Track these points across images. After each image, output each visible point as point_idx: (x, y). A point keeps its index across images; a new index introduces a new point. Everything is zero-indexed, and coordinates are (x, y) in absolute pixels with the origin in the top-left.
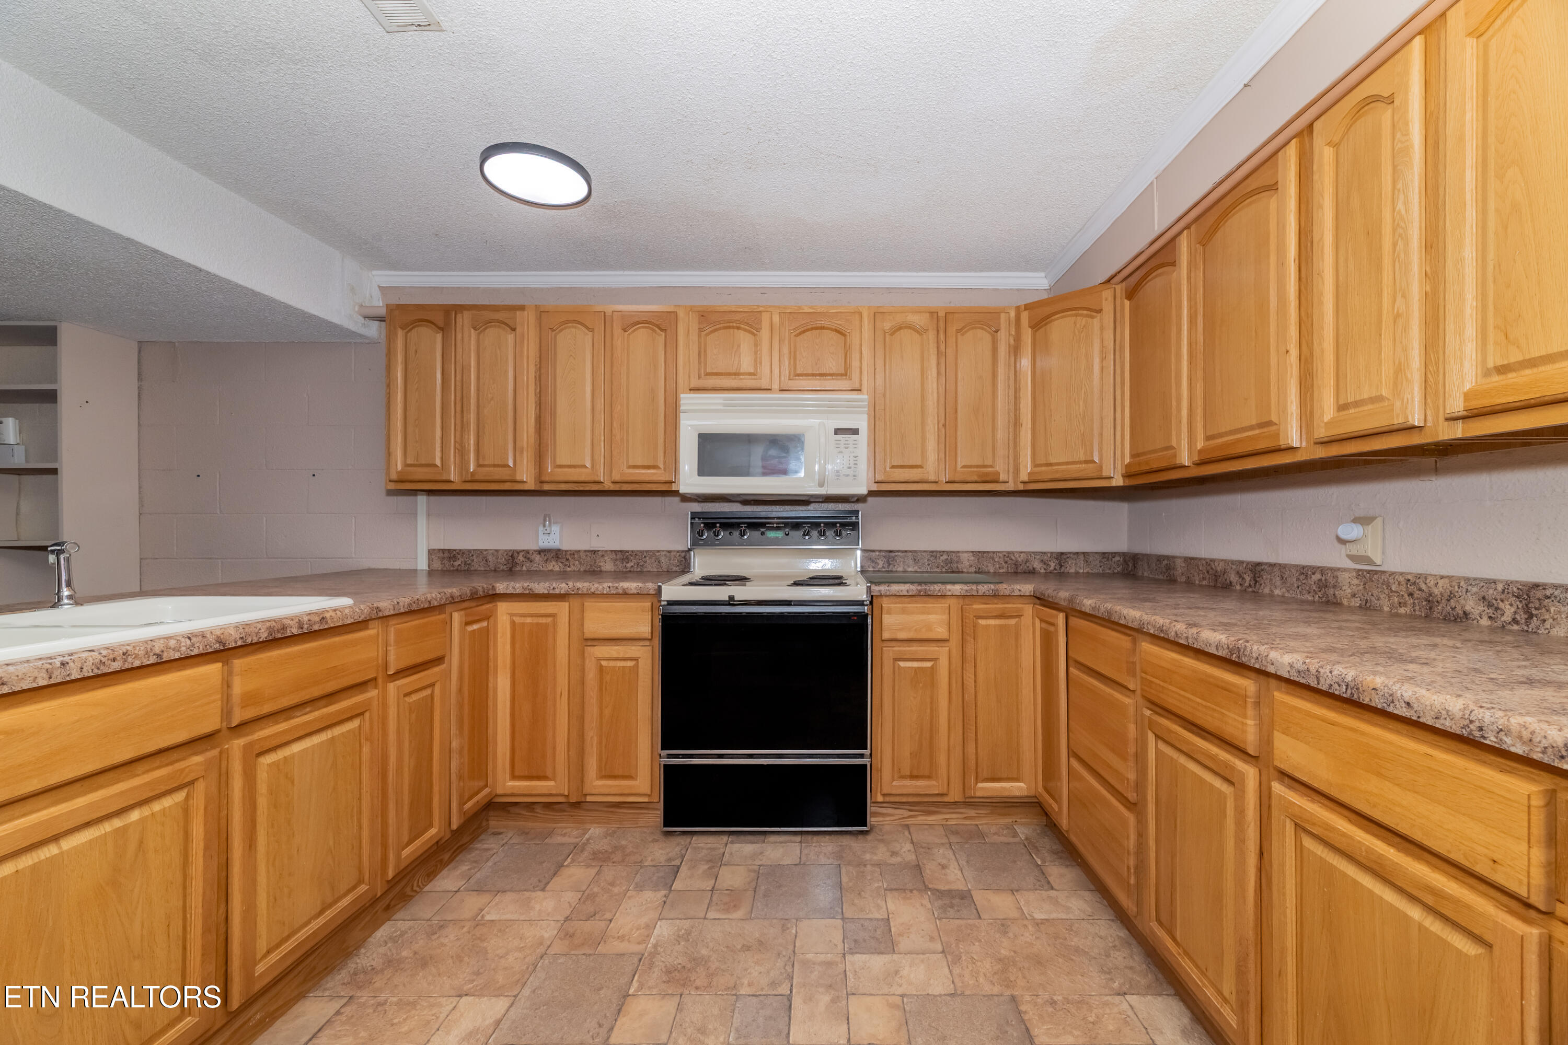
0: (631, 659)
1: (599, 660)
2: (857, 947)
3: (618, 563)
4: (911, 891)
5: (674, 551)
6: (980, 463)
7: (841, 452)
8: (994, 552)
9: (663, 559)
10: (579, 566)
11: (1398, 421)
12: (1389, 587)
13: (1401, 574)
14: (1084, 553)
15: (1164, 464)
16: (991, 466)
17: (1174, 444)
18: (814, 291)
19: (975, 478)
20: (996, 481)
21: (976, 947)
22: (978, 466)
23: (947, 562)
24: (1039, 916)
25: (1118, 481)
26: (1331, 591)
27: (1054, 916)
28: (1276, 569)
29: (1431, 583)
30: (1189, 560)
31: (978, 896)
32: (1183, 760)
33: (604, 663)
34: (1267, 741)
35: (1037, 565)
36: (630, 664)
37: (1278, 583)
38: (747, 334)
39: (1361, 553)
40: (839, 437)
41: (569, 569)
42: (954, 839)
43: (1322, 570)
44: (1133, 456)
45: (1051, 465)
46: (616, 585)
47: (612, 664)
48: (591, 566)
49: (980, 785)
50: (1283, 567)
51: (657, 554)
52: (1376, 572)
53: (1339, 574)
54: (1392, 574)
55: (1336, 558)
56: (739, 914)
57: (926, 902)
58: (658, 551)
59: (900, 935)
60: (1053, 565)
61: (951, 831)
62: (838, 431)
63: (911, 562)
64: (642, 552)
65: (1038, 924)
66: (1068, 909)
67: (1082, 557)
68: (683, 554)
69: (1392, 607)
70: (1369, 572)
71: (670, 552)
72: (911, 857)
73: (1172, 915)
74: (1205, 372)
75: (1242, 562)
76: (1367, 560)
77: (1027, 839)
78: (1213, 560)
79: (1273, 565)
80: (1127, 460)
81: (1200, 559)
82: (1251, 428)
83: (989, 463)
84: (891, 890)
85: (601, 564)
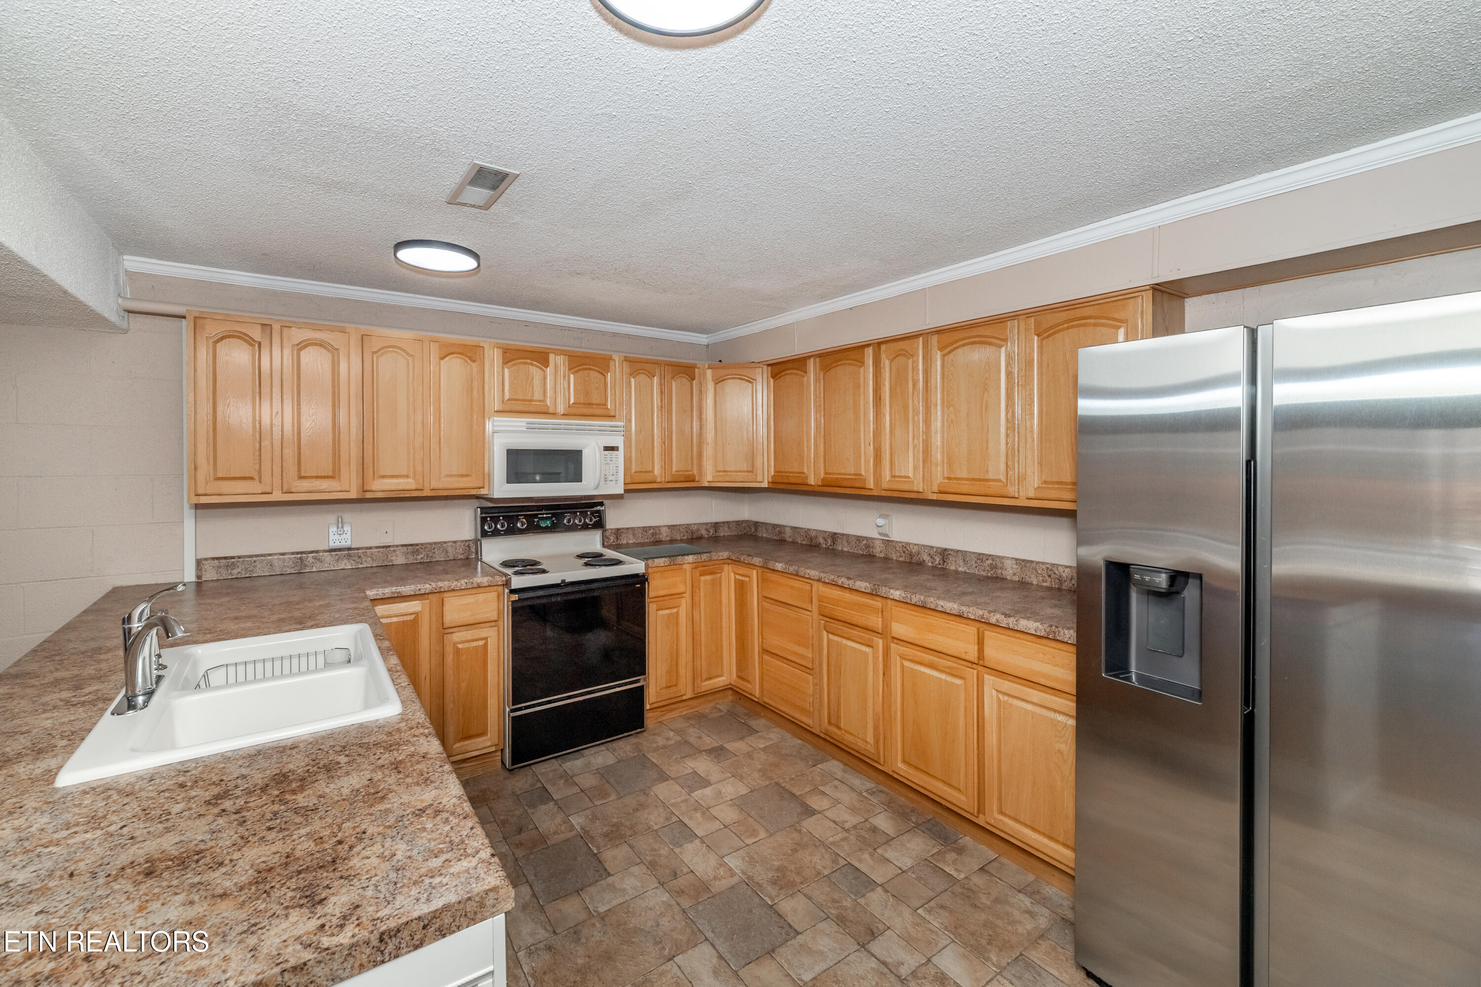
0: (482, 639)
1: (455, 644)
2: (691, 790)
3: (409, 556)
4: (694, 754)
5: (459, 541)
6: (685, 469)
7: (607, 464)
8: (680, 525)
9: (450, 550)
10: (371, 562)
11: (916, 489)
12: (895, 548)
13: (900, 542)
14: (727, 522)
15: (799, 481)
16: (691, 471)
17: (805, 471)
18: (563, 328)
19: (682, 479)
20: (693, 481)
21: (745, 769)
22: (683, 471)
23: (654, 534)
24: (762, 746)
25: (765, 485)
26: (871, 550)
27: (767, 744)
28: (844, 537)
29: (911, 547)
30: (794, 529)
31: (727, 746)
32: (844, 641)
33: (460, 646)
34: (886, 626)
35: (704, 532)
36: (481, 643)
37: (846, 544)
38: (538, 370)
39: (884, 532)
40: (607, 452)
41: (361, 566)
42: (693, 722)
43: (866, 538)
44: (775, 472)
45: (726, 471)
46: (471, 580)
47: (467, 645)
48: (383, 561)
49: (703, 684)
50: (848, 536)
51: (445, 545)
52: (890, 541)
53: (874, 541)
54: (897, 542)
55: (873, 533)
56: (613, 797)
57: (705, 757)
58: (445, 542)
59: (708, 776)
60: (712, 531)
61: (687, 718)
62: (607, 449)
63: (631, 536)
64: (431, 544)
65: (764, 749)
66: (771, 739)
67: (726, 525)
68: (467, 544)
69: (897, 557)
70: (888, 540)
71: (455, 542)
72: (678, 738)
73: (839, 717)
74: (824, 438)
75: (826, 532)
76: (887, 536)
77: (728, 711)
78: (809, 530)
79: (843, 535)
80: (773, 474)
81: (801, 528)
82: (850, 474)
83: (689, 469)
84: (684, 757)
85: (393, 558)
